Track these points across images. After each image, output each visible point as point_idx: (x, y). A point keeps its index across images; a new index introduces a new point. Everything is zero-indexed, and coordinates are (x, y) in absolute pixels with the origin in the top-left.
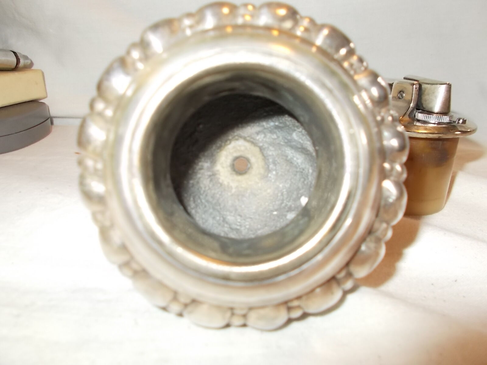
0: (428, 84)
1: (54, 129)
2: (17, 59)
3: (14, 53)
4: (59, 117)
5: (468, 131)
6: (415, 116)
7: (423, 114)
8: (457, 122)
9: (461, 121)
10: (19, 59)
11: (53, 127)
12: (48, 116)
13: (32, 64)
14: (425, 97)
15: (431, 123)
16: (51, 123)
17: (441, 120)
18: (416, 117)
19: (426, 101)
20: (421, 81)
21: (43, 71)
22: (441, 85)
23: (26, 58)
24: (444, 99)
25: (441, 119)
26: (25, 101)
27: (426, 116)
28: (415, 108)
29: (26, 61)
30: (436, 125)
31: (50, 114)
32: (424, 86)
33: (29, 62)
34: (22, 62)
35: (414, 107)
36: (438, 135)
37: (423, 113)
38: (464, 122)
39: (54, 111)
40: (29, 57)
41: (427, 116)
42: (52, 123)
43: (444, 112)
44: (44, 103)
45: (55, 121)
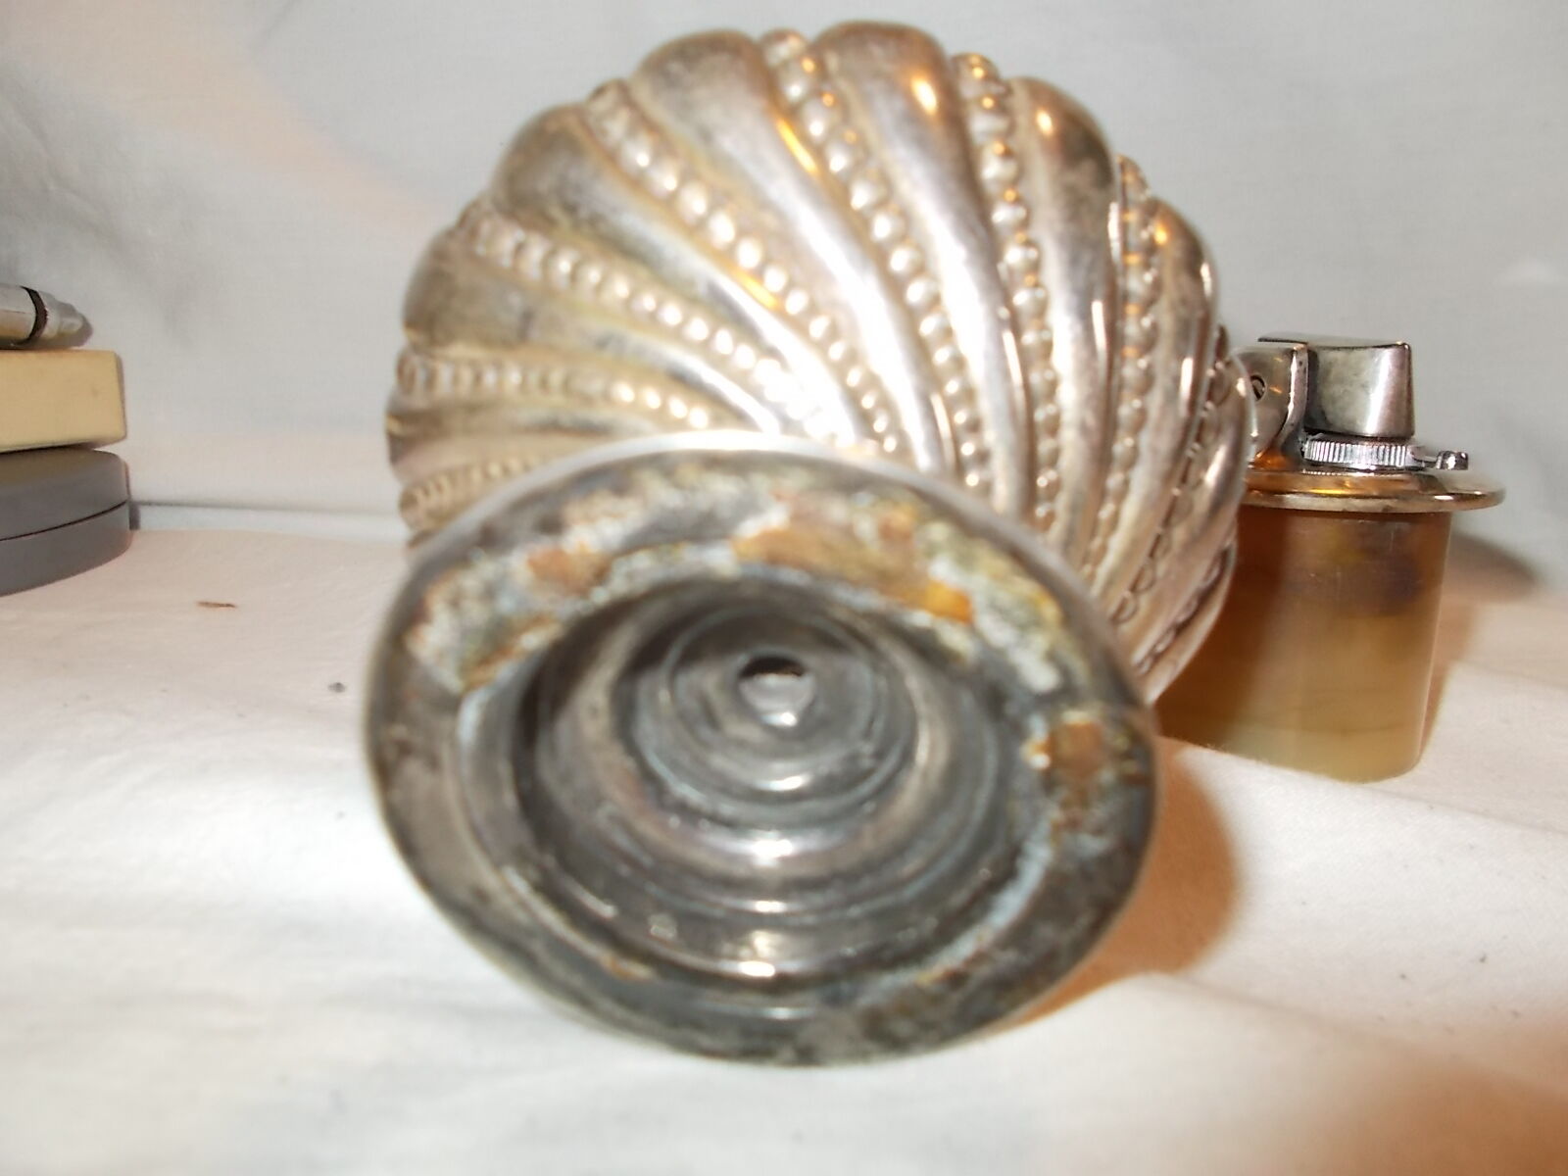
0: (1338, 349)
1: (138, 539)
2: (37, 312)
3: (33, 294)
4: (159, 504)
5: (1476, 495)
6: (1303, 453)
7: (1328, 444)
8: (1438, 466)
9: (1451, 462)
10: (45, 311)
11: (137, 533)
12: (125, 497)
13: (85, 332)
14: (1332, 390)
15: (1356, 470)
16: (131, 522)
17: (1387, 460)
18: (1306, 456)
19: (1334, 401)
20: (1313, 344)
21: (123, 357)
22: (1378, 350)
23: (68, 310)
24: (1391, 393)
25: (1387, 457)
26: (50, 445)
27: (1337, 449)
28: (1302, 425)
29: (69, 321)
30: (1372, 474)
31: (129, 492)
32: (1326, 357)
33: (78, 324)
34: (53, 324)
35: (1299, 423)
36: (1381, 501)
37: (1327, 441)
38: (1463, 463)
39: (143, 483)
40: (80, 308)
41: (1340, 447)
42: (134, 523)
43: (1395, 433)
44: (114, 455)
45: (146, 517)
